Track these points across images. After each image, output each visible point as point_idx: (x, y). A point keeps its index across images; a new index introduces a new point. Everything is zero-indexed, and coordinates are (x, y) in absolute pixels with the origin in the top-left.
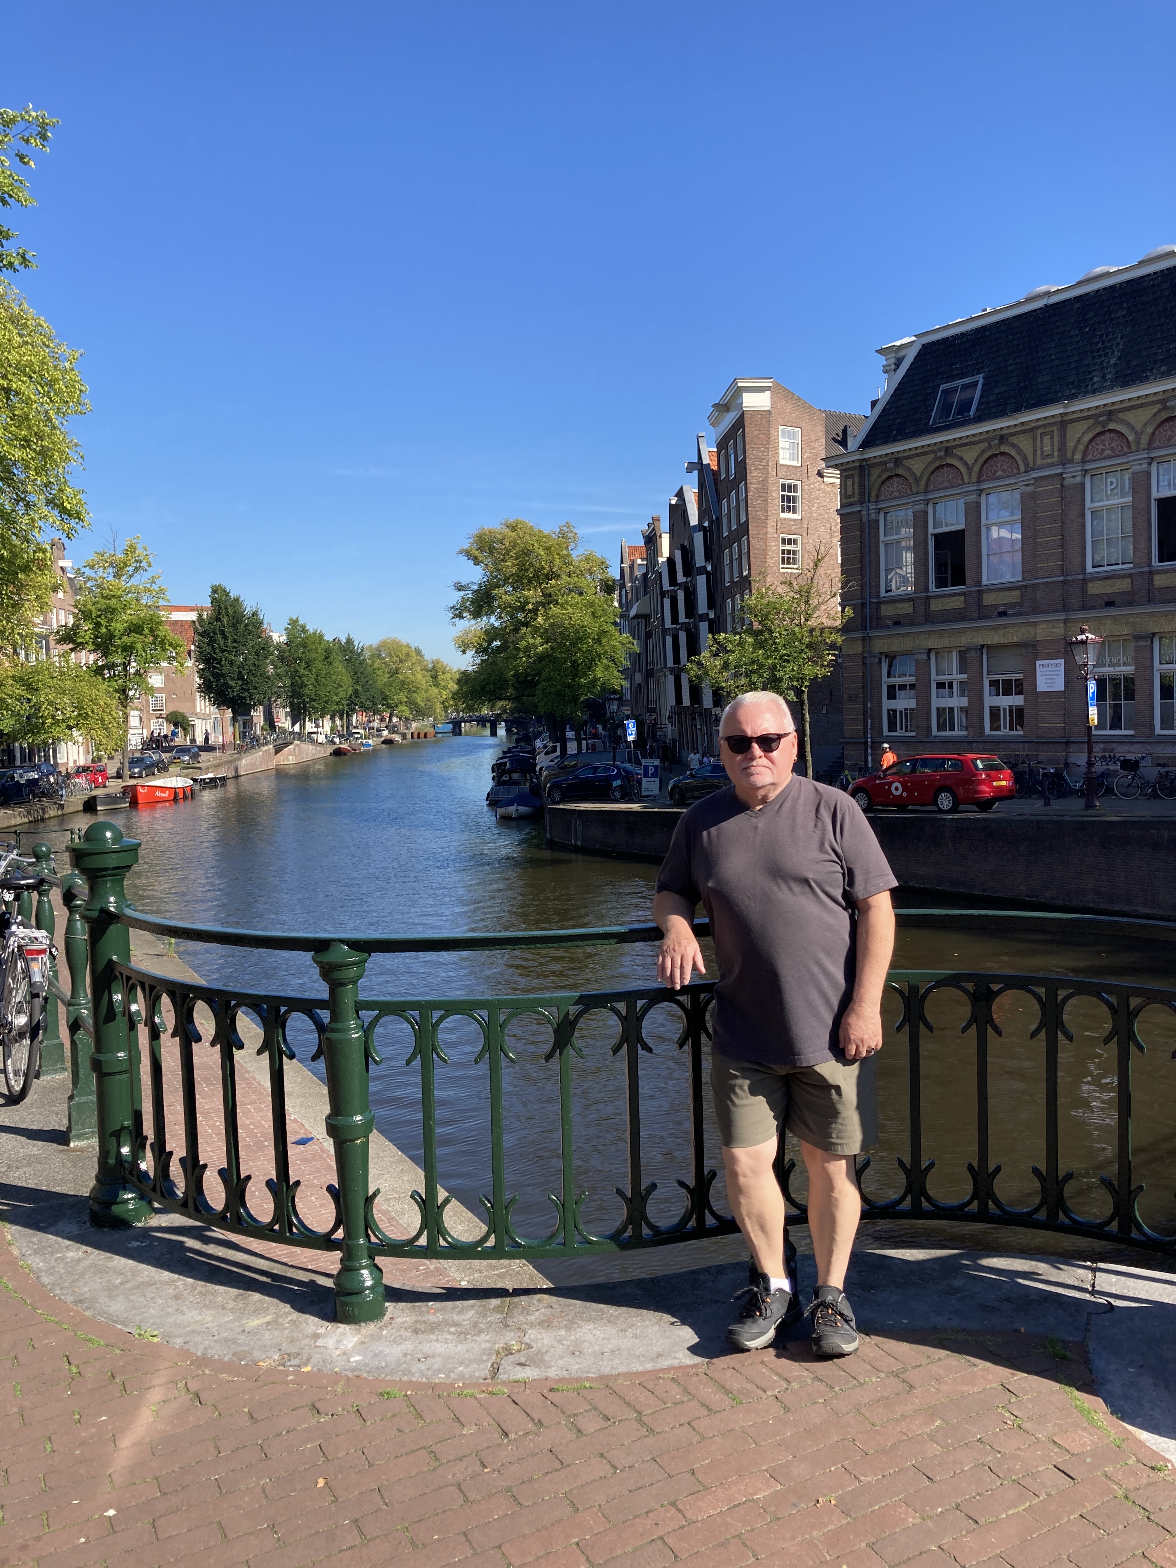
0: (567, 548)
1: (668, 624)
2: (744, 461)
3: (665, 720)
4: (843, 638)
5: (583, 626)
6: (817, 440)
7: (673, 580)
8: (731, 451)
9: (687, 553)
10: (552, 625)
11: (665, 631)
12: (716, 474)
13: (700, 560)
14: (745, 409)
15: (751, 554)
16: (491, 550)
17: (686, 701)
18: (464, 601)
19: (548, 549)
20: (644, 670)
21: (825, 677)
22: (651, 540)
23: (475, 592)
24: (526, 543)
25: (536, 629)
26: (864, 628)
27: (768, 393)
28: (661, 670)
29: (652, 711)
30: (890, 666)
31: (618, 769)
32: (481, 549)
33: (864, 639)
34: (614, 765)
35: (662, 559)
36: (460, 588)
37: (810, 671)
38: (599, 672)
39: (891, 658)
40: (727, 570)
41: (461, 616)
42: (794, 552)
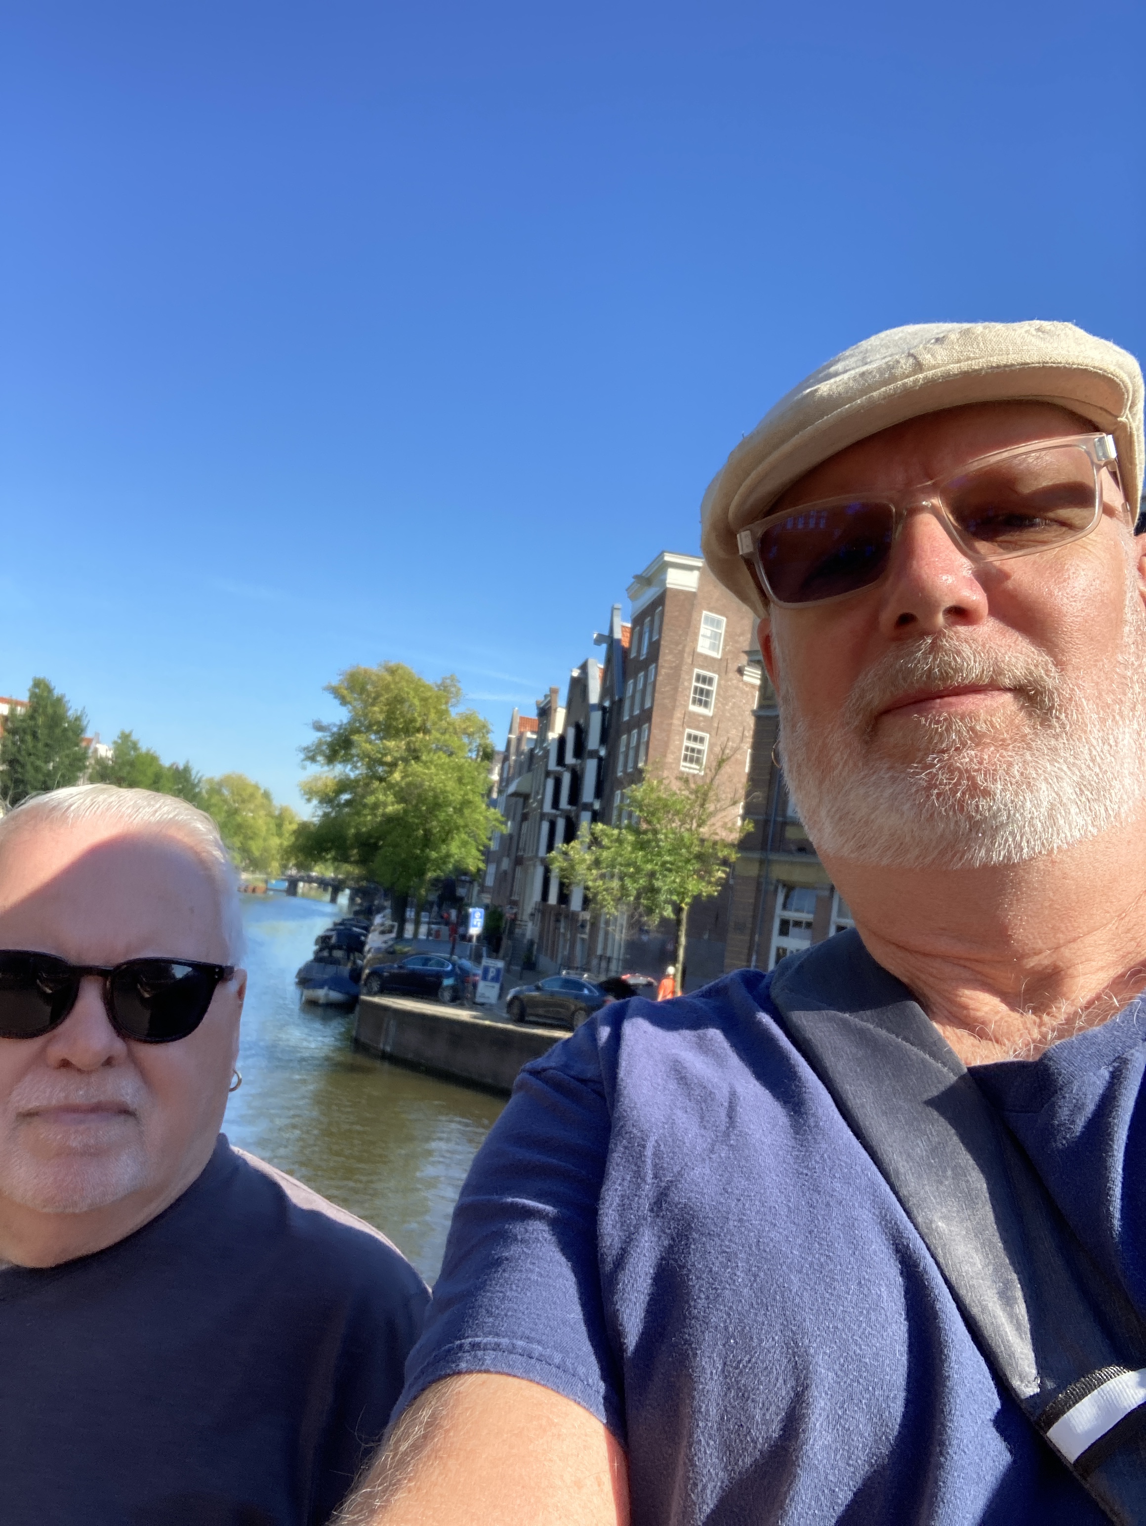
0: (446, 703)
1: (547, 808)
2: (658, 642)
3: (526, 917)
4: (739, 855)
5: (446, 792)
6: (742, 634)
7: (561, 760)
8: (646, 629)
9: (581, 734)
10: (409, 785)
11: (543, 816)
12: (625, 652)
13: (593, 741)
14: (668, 586)
15: (651, 745)
16: (363, 690)
17: (553, 899)
18: (320, 744)
19: (424, 700)
20: (513, 857)
21: (710, 897)
22: (545, 713)
23: (333, 734)
24: (401, 689)
25: (391, 786)
26: (763, 847)
27: (696, 574)
28: (531, 859)
29: (514, 904)
30: (787, 897)
31: (454, 965)
32: (351, 689)
33: (762, 862)
34: (449, 960)
35: (553, 735)
36: (319, 727)
37: (694, 886)
38: (454, 848)
39: (790, 888)
40: (621, 759)
41: (313, 759)
42: (699, 752)
